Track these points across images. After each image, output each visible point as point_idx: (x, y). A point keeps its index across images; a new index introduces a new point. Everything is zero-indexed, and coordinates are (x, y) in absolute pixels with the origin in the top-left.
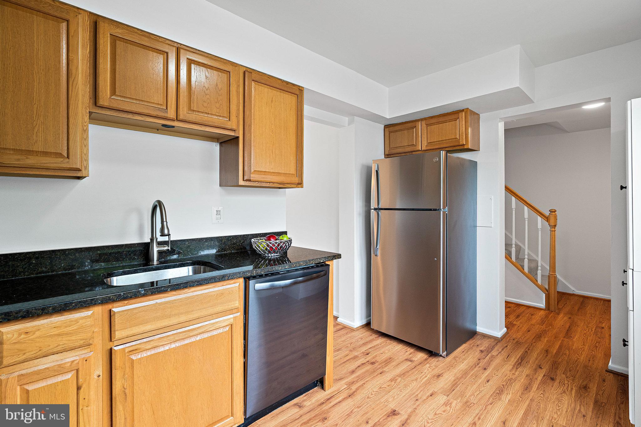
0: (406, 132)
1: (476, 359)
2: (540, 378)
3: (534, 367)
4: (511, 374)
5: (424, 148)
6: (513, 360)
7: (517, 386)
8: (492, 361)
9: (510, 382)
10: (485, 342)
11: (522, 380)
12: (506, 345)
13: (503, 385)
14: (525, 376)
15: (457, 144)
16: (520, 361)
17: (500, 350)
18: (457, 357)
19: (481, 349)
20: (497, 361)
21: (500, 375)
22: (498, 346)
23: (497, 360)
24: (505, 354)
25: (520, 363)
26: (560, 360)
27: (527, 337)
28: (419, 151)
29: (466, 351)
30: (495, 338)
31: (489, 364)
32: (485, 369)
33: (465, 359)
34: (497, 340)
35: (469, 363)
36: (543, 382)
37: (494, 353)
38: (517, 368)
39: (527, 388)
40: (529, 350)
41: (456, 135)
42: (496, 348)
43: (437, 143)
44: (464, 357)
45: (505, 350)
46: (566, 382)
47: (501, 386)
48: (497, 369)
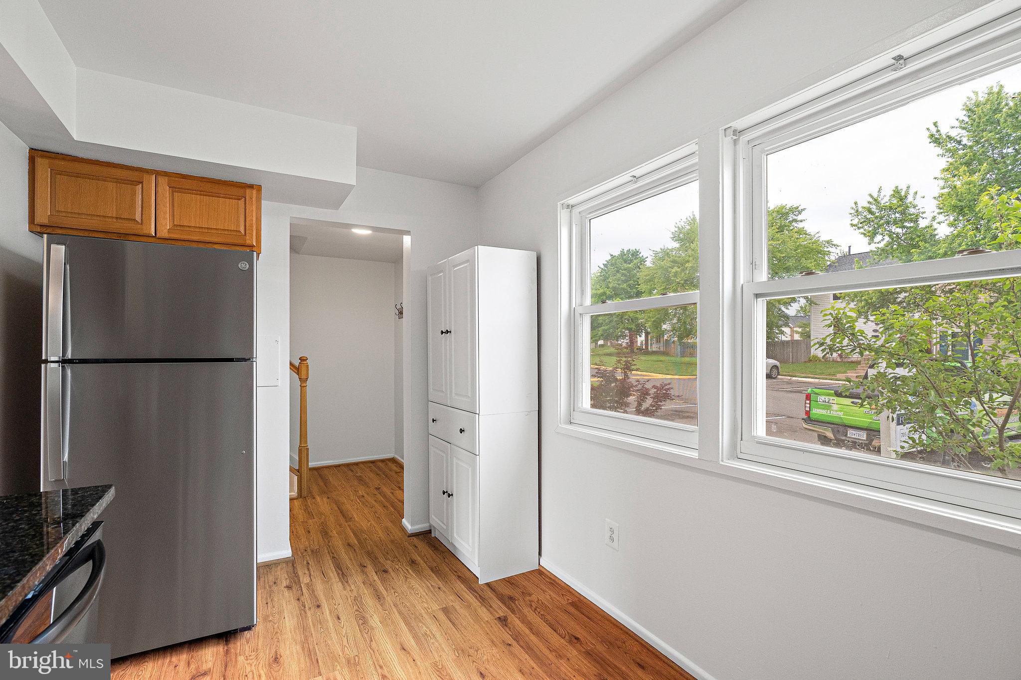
0: (111, 186)
1: (294, 603)
2: (376, 578)
3: (359, 570)
4: (349, 592)
5: (163, 232)
6: (333, 575)
7: (369, 601)
8: (313, 591)
9: (357, 600)
10: (278, 573)
11: (366, 592)
12: (305, 562)
13: (357, 611)
14: (362, 584)
15: (241, 242)
16: (339, 572)
17: (307, 572)
18: (268, 616)
19: (284, 584)
20: (319, 587)
21: (341, 602)
22: (299, 569)
23: (317, 586)
24: (316, 573)
25: (343, 575)
26: (369, 547)
27: (316, 541)
28: (150, 236)
29: (269, 600)
30: (285, 561)
31: (316, 597)
32: (318, 606)
33: (280, 613)
34: (290, 563)
35: (292, 613)
36: (383, 581)
37: (305, 580)
38: (347, 582)
39: (379, 597)
40: (333, 553)
41: (238, 226)
42: (300, 573)
43: (197, 230)
44: (275, 610)
45: (311, 568)
46: (397, 567)
47: (357, 613)
48: (330, 597)
